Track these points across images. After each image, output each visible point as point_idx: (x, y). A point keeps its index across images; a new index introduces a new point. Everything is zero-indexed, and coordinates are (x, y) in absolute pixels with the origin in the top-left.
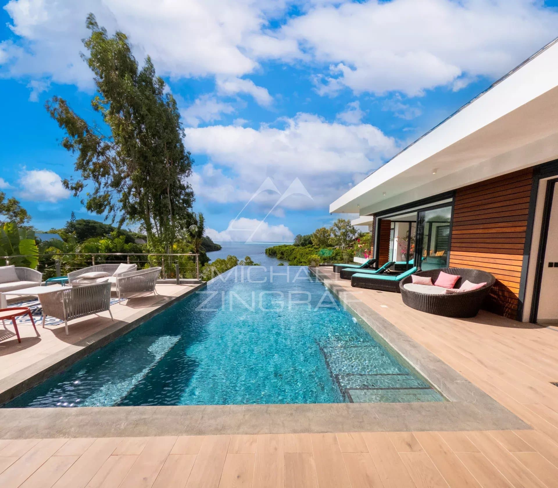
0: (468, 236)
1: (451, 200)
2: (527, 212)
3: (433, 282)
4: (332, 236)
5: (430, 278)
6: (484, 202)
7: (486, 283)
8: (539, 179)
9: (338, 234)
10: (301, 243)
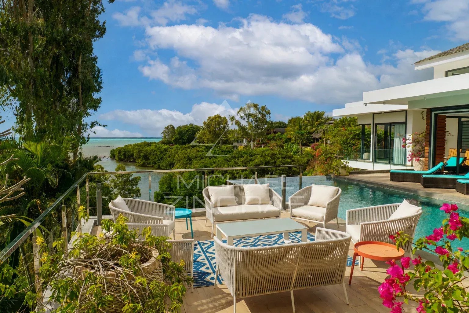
10: (174, 138)
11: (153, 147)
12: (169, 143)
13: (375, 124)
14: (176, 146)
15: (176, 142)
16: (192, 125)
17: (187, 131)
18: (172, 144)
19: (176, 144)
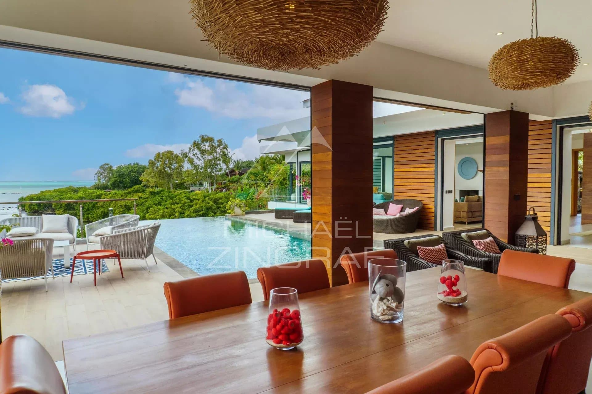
0: (404, 173)
1: (391, 142)
2: (434, 158)
3: (386, 212)
4: (187, 166)
5: (384, 209)
6: (413, 148)
7: (418, 207)
8: (438, 138)
9: (200, 163)
10: (111, 182)
11: (80, 194)
12: (105, 188)
13: (300, 162)
14: (113, 192)
15: (115, 186)
16: (137, 164)
17: (131, 171)
18: (110, 189)
19: (114, 189)
